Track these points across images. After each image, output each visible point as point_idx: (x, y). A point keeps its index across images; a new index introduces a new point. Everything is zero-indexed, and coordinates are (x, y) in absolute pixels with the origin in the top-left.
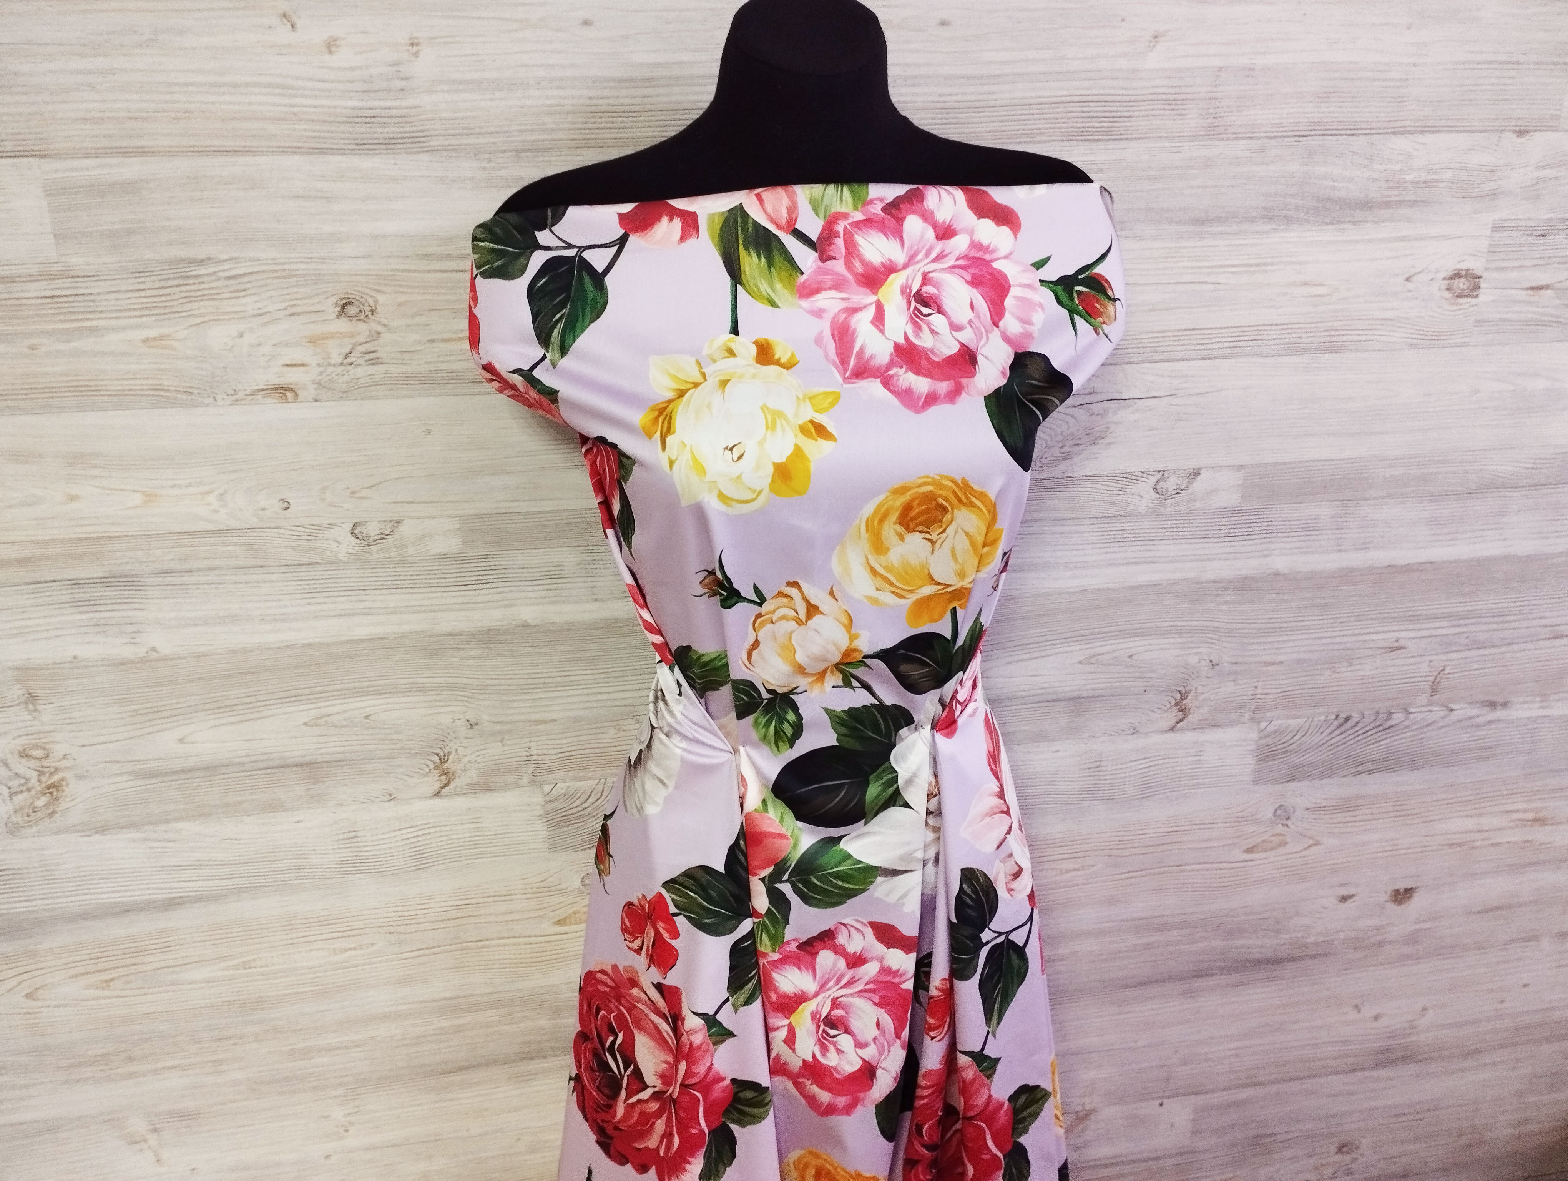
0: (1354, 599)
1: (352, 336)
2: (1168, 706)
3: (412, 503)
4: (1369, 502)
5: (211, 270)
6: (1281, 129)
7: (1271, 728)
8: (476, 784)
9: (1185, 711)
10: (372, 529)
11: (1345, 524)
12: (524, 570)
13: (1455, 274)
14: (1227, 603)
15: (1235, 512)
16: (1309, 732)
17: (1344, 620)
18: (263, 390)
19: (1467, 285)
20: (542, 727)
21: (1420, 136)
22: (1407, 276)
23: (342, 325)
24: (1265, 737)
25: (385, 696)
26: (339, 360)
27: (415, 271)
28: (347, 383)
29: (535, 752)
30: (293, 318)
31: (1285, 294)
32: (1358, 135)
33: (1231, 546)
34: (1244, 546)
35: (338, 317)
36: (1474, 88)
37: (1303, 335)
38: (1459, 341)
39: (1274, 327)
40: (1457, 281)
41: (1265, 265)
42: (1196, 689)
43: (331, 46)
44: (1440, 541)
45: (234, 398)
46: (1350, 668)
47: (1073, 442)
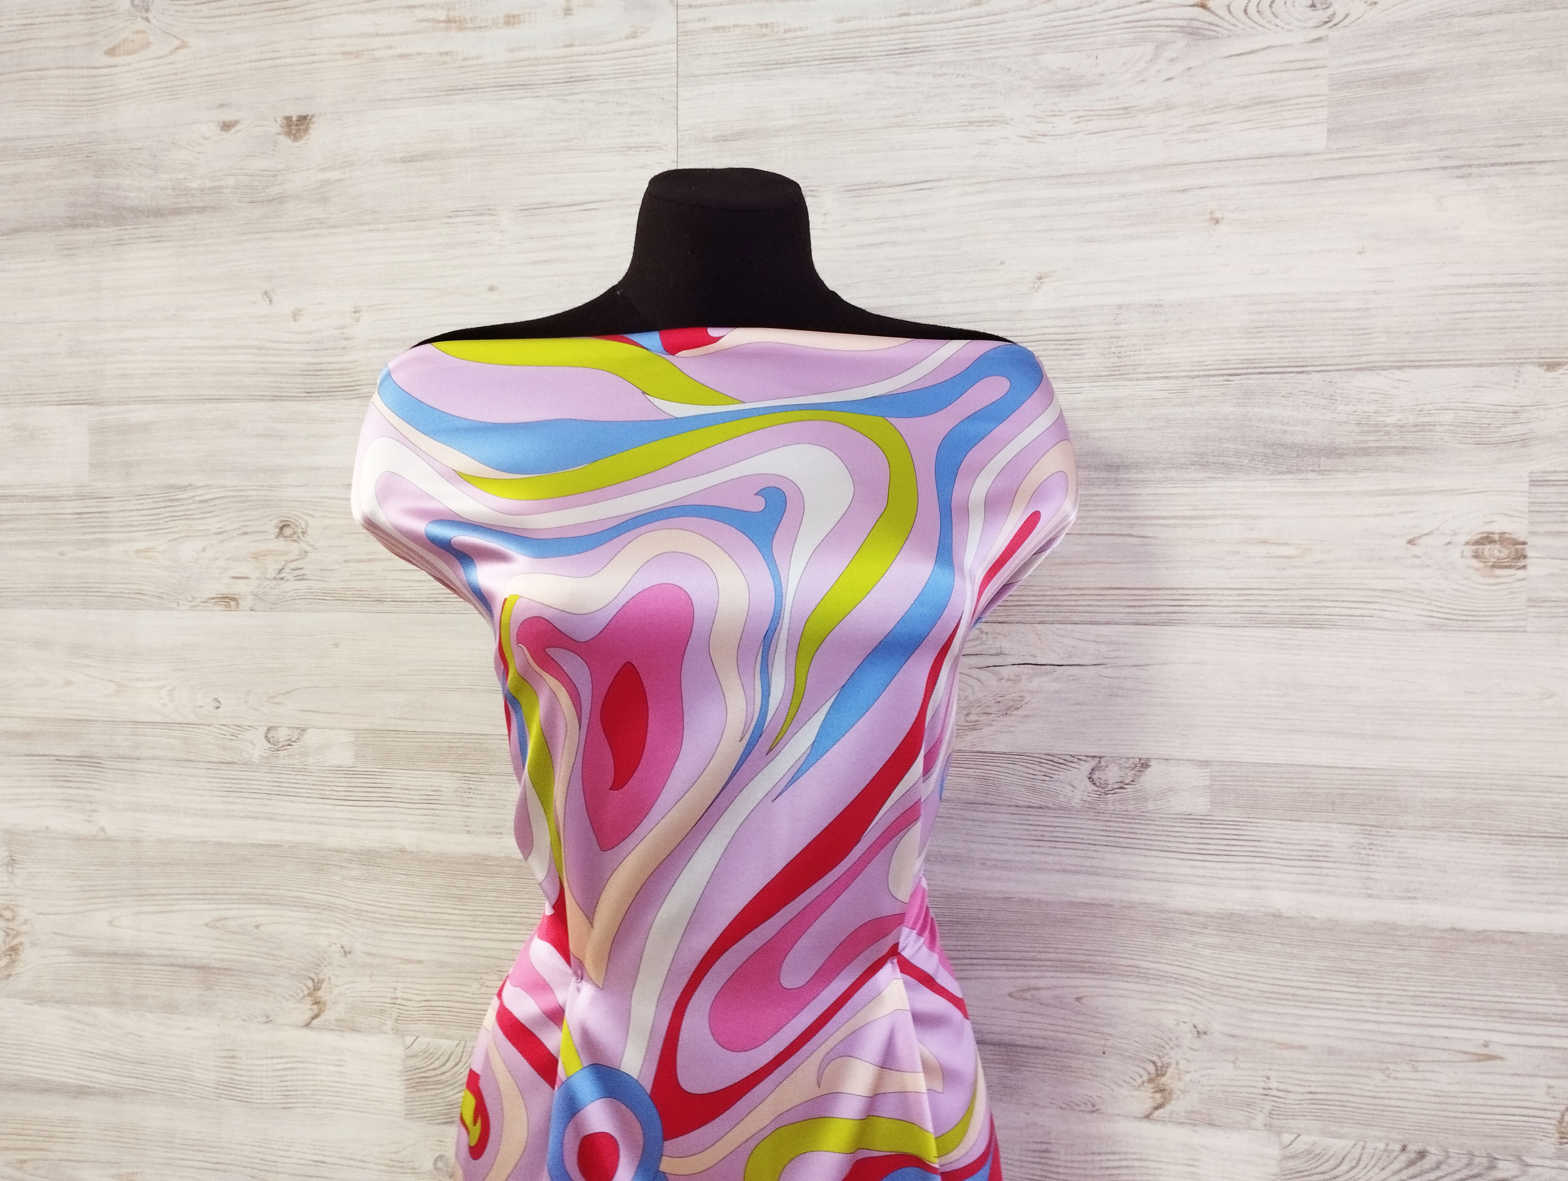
0: (1407, 970)
1: (286, 554)
2: (1139, 1081)
3: (315, 712)
4: (1404, 831)
5: (190, 494)
6: (1204, 368)
7: (1300, 1145)
8: (343, 1021)
9: (1164, 1095)
10: (282, 735)
11: (1371, 858)
12: (407, 792)
13: (1482, 538)
14: (1209, 946)
15: (1202, 821)
16: (1362, 1164)
17: (1394, 999)
18: (214, 598)
19: (1505, 553)
20: (409, 967)
21: (1397, 372)
22: (1410, 537)
23: (280, 545)
24: (1293, 1157)
25: (275, 907)
26: (274, 575)
27: (339, 499)
28: (278, 595)
29: (399, 995)
30: (242, 537)
31: (1238, 553)
32: (1308, 373)
33: (1203, 868)
34: (1223, 869)
35: (277, 537)
36: (1468, 315)
37: (1269, 604)
38: (1506, 624)
39: (1226, 592)
40: (1487, 547)
41: (1203, 517)
42: (1177, 1064)
43: (295, 315)
44: (1532, 902)
45: (192, 604)
46: (1415, 1075)
47: (979, 710)
